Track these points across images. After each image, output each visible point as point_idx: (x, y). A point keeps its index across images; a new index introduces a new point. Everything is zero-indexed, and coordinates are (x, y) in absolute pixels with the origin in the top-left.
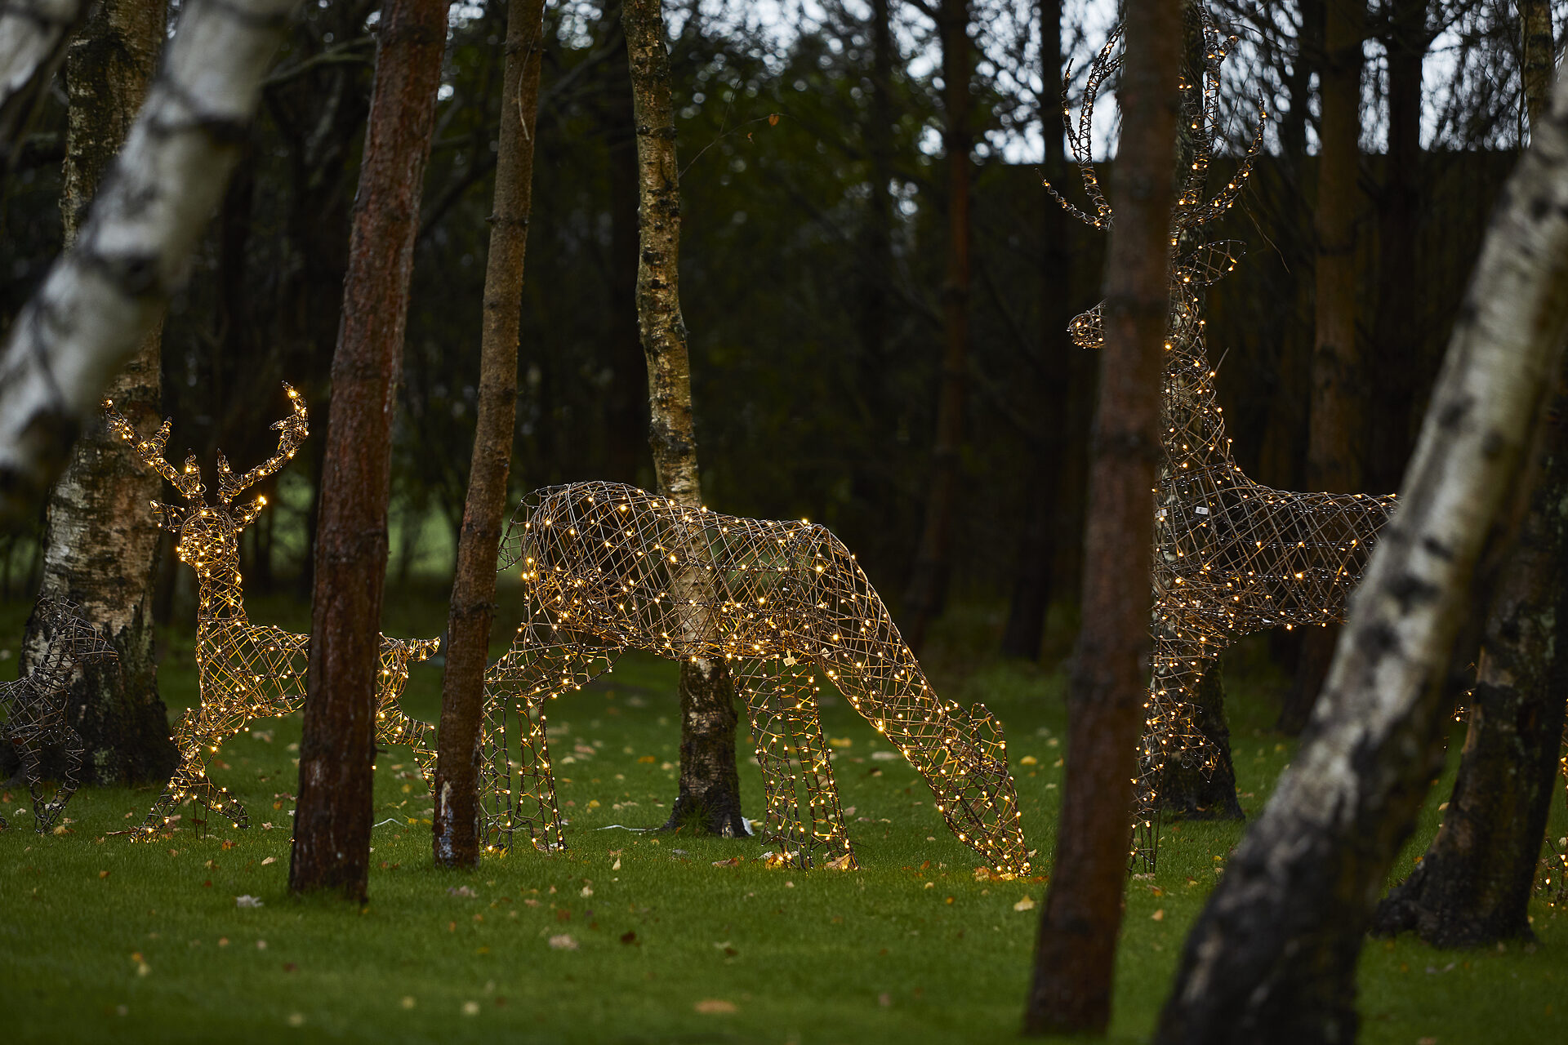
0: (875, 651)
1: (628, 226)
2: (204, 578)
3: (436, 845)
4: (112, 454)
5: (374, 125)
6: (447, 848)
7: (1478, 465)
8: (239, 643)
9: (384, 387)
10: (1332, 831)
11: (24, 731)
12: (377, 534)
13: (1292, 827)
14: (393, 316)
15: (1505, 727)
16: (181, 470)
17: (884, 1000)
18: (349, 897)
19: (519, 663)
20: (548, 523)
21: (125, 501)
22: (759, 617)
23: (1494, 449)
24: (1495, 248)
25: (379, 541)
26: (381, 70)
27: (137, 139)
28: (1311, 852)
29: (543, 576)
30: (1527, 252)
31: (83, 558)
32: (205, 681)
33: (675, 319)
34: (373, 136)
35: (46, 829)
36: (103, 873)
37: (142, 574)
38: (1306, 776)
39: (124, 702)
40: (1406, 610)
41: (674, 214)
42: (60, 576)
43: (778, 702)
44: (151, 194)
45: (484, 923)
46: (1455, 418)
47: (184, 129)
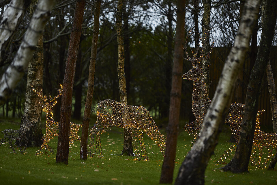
0: (151, 126)
1: (116, 59)
2: (47, 114)
3: (81, 156)
4: (35, 94)
5: (70, 44)
6: (82, 156)
7: (223, 98)
8: (52, 124)
9: (71, 85)
10: (201, 153)
11: (19, 138)
12: (70, 107)
13: (195, 152)
14: (73, 74)
15: (244, 139)
16: (44, 97)
17: (141, 179)
18: (65, 163)
19: (96, 128)
20: (101, 106)
21: (37, 102)
22: (133, 121)
23: (225, 96)
24: (226, 66)
25: (70, 108)
26: (71, 35)
27: (20, 49)
28: (197, 156)
29: (100, 114)
30: (230, 67)
31: (30, 111)
32: (47, 130)
33: (123, 74)
34: (70, 46)
35: (22, 153)
36: (28, 160)
37: (39, 113)
38: (197, 144)
39: (36, 134)
40: (212, 120)
41: (123, 57)
42: (26, 113)
43: (136, 135)
44: (22, 57)
45: (85, 168)
46: (219, 91)
47: (27, 48)
